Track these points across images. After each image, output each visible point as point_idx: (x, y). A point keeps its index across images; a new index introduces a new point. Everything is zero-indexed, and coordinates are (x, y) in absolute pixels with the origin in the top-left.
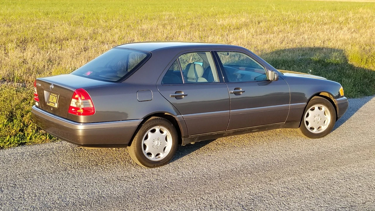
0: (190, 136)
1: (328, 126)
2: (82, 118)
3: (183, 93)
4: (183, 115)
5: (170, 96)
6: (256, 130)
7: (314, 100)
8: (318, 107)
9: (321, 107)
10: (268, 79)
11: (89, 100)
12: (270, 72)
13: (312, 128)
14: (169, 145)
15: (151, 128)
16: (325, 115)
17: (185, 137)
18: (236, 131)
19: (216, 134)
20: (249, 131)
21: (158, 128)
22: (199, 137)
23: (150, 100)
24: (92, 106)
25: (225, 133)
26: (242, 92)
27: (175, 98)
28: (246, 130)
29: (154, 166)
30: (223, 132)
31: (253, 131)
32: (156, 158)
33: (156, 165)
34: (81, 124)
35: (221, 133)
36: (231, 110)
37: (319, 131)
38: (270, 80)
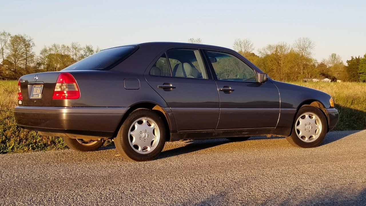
0: (179, 132)
1: (319, 135)
2: (66, 102)
3: (171, 85)
4: (171, 107)
5: (158, 87)
6: (246, 133)
7: (305, 108)
8: (308, 115)
9: (312, 115)
10: (257, 82)
11: (74, 84)
12: (259, 75)
13: (303, 137)
14: (157, 138)
15: (138, 118)
16: (316, 124)
17: (173, 132)
18: (226, 131)
19: (205, 132)
20: (239, 133)
21: (145, 120)
22: (188, 133)
23: (138, 89)
24: (77, 90)
25: (215, 133)
26: (232, 91)
27: (163, 89)
28: (236, 132)
29: (141, 159)
30: (213, 131)
31: (243, 133)
32: (143, 152)
33: (143, 158)
34: (66, 108)
35: (210, 132)
36: (220, 108)
37: (310, 140)
38: (259, 83)
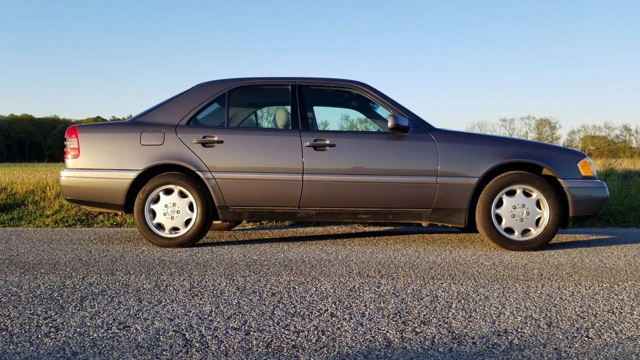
0: (232, 209)
1: (543, 230)
3: (216, 139)
4: (212, 172)
5: (194, 142)
6: (366, 216)
7: (514, 176)
8: (522, 189)
9: (531, 191)
13: (510, 231)
16: (540, 209)
18: (322, 211)
19: (281, 211)
20: (351, 216)
21: (177, 188)
22: (248, 212)
23: (161, 145)
24: (77, 146)
25: (299, 213)
26: (330, 147)
27: (201, 145)
28: (344, 214)
30: (296, 211)
31: (360, 216)
32: (172, 234)
35: (291, 211)
36: (305, 174)
37: (524, 237)
